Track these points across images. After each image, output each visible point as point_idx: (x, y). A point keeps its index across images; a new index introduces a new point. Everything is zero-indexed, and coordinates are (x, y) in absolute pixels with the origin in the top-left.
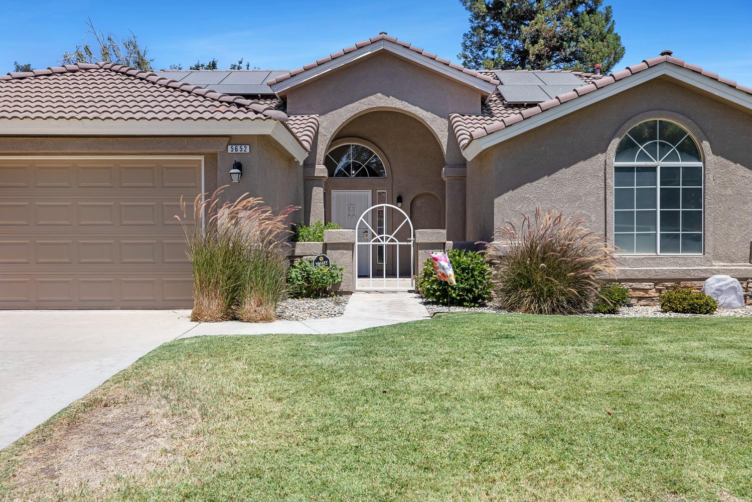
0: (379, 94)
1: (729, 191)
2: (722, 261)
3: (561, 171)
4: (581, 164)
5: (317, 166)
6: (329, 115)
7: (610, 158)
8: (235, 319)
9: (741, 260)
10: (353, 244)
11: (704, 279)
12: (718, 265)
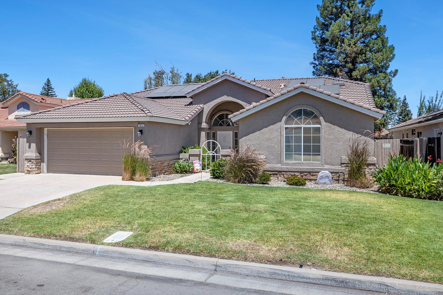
0: (225, 96)
1: (332, 137)
2: (329, 165)
3: (264, 129)
4: (272, 126)
5: (203, 124)
6: (207, 104)
7: (282, 124)
8: (133, 180)
9: (337, 165)
10: (200, 154)
11: (319, 172)
12: (326, 167)
